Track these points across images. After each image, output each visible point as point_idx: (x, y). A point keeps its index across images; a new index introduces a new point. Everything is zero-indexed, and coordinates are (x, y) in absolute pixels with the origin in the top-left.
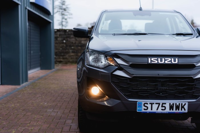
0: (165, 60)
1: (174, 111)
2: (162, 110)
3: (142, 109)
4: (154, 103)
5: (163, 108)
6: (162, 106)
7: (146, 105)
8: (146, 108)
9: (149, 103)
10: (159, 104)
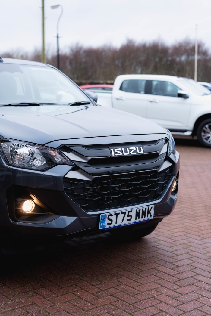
0: (130, 150)
1: (141, 219)
2: (128, 220)
3: (105, 225)
4: (119, 214)
5: (129, 218)
6: (128, 216)
7: (110, 217)
8: (110, 222)
9: (113, 214)
10: (125, 213)
